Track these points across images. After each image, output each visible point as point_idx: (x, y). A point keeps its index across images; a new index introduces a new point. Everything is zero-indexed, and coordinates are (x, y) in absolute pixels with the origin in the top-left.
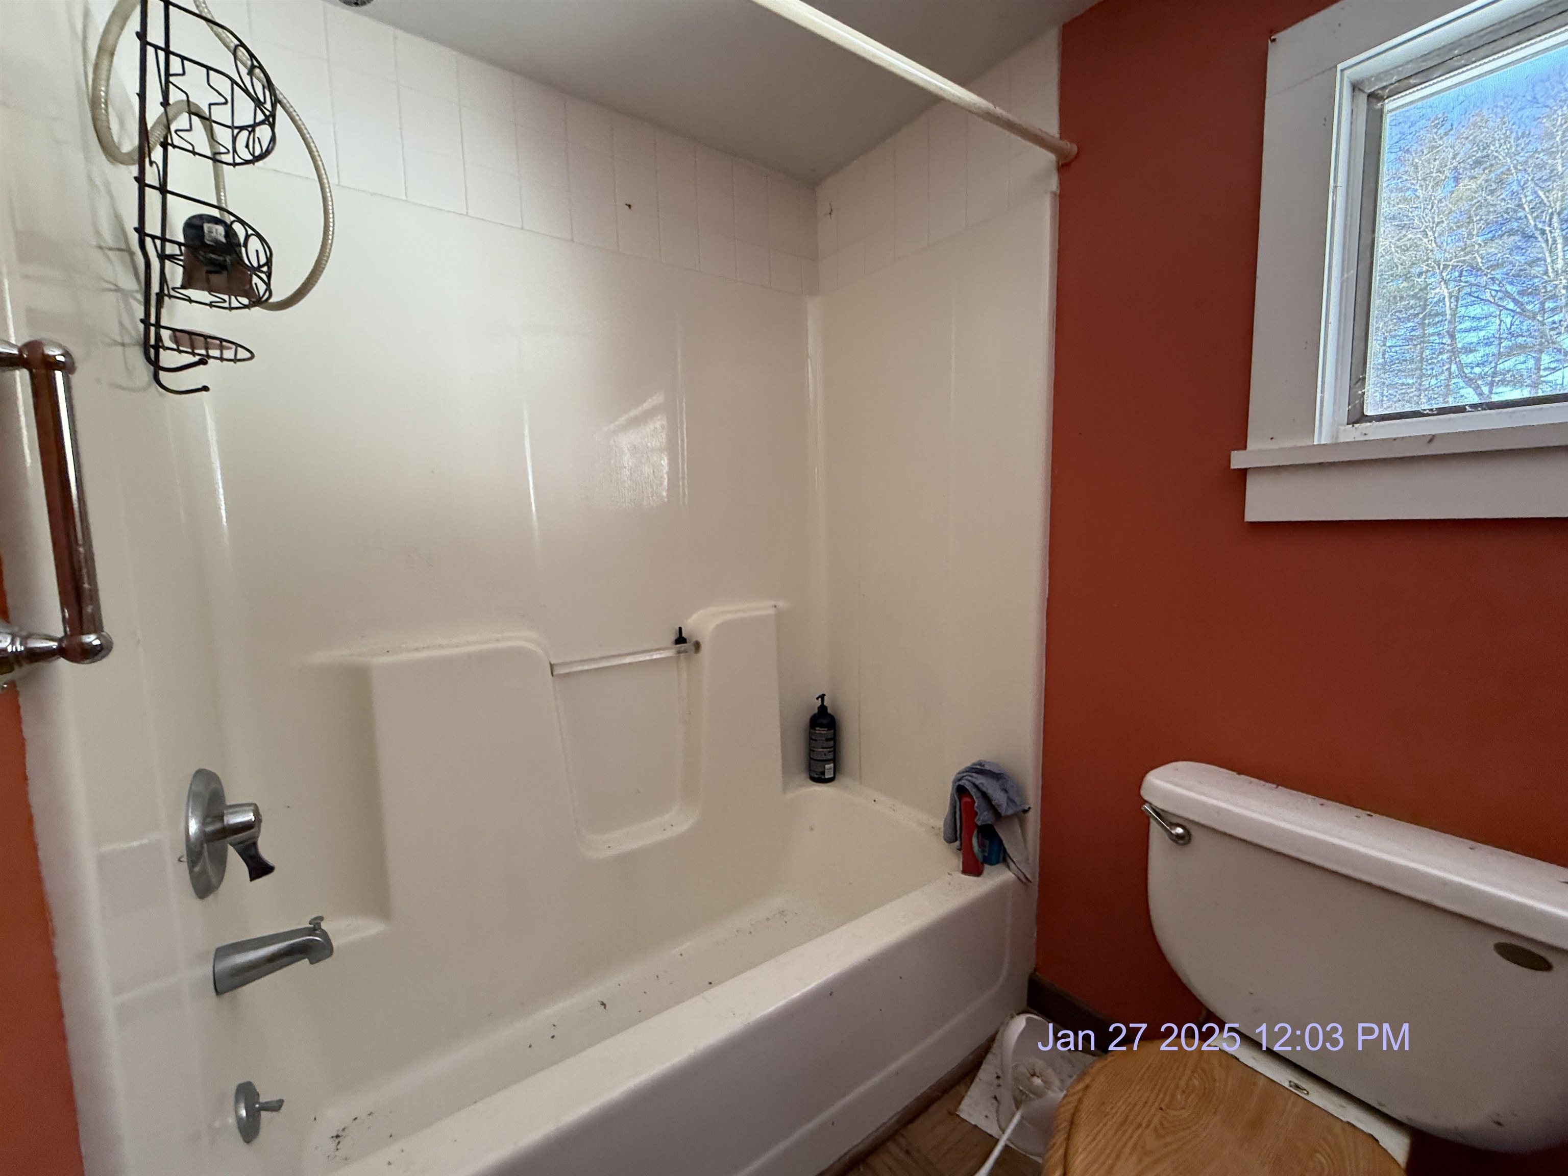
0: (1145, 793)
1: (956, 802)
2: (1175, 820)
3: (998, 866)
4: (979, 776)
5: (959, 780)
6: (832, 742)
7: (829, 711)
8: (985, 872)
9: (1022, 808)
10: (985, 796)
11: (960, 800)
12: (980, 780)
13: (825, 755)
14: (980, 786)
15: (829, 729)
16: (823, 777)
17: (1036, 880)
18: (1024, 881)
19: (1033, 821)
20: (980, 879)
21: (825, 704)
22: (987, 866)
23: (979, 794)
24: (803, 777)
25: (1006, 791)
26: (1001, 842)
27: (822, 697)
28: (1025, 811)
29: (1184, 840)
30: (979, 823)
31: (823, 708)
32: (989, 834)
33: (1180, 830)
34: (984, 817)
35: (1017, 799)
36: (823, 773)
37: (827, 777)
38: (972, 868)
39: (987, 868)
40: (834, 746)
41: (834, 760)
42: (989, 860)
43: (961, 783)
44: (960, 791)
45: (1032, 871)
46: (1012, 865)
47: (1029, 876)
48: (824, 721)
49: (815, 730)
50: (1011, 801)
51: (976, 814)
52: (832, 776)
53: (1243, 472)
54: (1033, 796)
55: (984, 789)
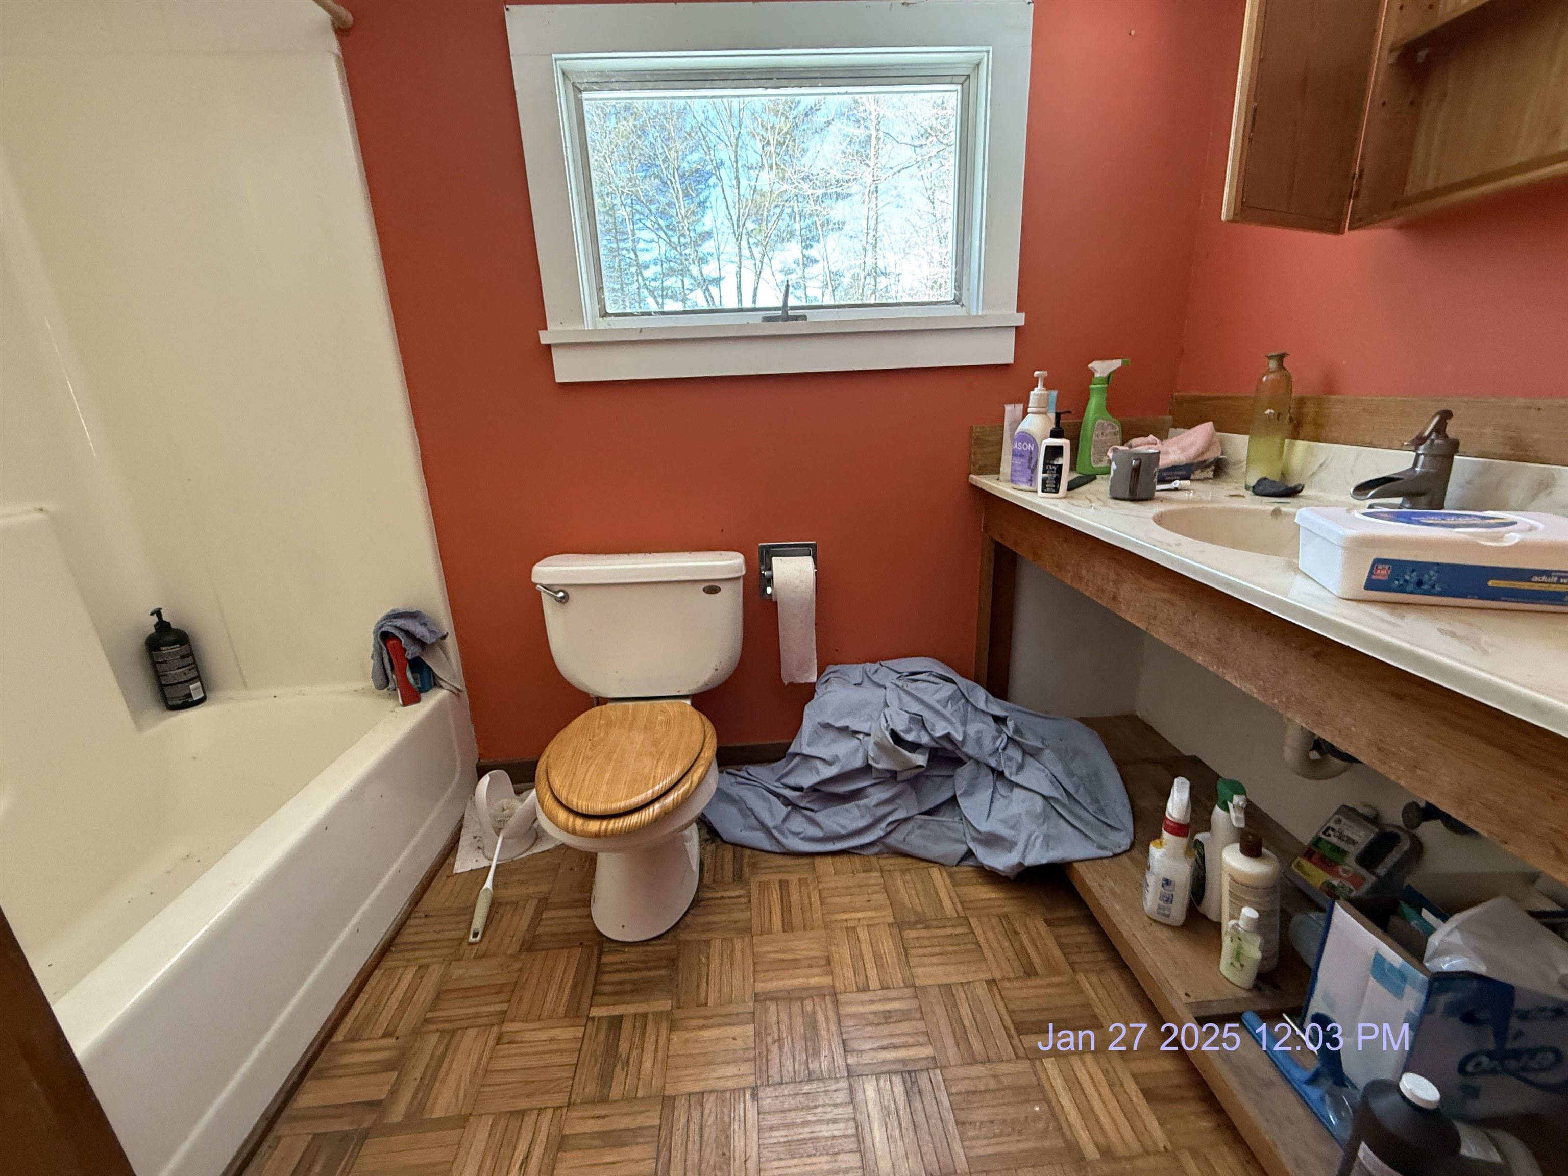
0: (534, 579)
1: (381, 648)
2: (557, 589)
3: (430, 691)
4: (398, 620)
5: (382, 626)
6: (191, 658)
7: (173, 626)
8: (422, 698)
9: (440, 636)
10: (408, 633)
11: (385, 645)
12: (399, 622)
13: (185, 674)
14: (402, 627)
15: (181, 645)
16: (190, 700)
17: (464, 689)
18: (456, 693)
19: (451, 643)
20: (421, 704)
21: (164, 619)
22: (422, 695)
23: (403, 634)
24: (156, 711)
25: (425, 624)
26: (430, 669)
27: (158, 613)
28: (444, 637)
29: (565, 600)
30: (409, 657)
31: (163, 627)
32: (417, 665)
33: (561, 594)
34: (412, 651)
35: (434, 629)
36: (190, 695)
37: (195, 699)
38: (411, 697)
39: (423, 695)
40: (194, 662)
41: (198, 678)
42: (424, 689)
43: (383, 629)
44: (385, 636)
45: (460, 684)
46: (443, 684)
47: (459, 687)
48: (170, 638)
49: (160, 650)
50: (432, 632)
51: (405, 650)
52: (202, 695)
53: (549, 346)
54: (446, 624)
55: (406, 628)
